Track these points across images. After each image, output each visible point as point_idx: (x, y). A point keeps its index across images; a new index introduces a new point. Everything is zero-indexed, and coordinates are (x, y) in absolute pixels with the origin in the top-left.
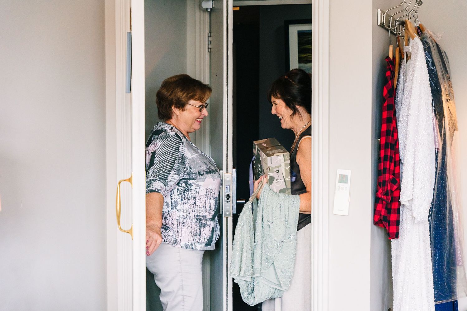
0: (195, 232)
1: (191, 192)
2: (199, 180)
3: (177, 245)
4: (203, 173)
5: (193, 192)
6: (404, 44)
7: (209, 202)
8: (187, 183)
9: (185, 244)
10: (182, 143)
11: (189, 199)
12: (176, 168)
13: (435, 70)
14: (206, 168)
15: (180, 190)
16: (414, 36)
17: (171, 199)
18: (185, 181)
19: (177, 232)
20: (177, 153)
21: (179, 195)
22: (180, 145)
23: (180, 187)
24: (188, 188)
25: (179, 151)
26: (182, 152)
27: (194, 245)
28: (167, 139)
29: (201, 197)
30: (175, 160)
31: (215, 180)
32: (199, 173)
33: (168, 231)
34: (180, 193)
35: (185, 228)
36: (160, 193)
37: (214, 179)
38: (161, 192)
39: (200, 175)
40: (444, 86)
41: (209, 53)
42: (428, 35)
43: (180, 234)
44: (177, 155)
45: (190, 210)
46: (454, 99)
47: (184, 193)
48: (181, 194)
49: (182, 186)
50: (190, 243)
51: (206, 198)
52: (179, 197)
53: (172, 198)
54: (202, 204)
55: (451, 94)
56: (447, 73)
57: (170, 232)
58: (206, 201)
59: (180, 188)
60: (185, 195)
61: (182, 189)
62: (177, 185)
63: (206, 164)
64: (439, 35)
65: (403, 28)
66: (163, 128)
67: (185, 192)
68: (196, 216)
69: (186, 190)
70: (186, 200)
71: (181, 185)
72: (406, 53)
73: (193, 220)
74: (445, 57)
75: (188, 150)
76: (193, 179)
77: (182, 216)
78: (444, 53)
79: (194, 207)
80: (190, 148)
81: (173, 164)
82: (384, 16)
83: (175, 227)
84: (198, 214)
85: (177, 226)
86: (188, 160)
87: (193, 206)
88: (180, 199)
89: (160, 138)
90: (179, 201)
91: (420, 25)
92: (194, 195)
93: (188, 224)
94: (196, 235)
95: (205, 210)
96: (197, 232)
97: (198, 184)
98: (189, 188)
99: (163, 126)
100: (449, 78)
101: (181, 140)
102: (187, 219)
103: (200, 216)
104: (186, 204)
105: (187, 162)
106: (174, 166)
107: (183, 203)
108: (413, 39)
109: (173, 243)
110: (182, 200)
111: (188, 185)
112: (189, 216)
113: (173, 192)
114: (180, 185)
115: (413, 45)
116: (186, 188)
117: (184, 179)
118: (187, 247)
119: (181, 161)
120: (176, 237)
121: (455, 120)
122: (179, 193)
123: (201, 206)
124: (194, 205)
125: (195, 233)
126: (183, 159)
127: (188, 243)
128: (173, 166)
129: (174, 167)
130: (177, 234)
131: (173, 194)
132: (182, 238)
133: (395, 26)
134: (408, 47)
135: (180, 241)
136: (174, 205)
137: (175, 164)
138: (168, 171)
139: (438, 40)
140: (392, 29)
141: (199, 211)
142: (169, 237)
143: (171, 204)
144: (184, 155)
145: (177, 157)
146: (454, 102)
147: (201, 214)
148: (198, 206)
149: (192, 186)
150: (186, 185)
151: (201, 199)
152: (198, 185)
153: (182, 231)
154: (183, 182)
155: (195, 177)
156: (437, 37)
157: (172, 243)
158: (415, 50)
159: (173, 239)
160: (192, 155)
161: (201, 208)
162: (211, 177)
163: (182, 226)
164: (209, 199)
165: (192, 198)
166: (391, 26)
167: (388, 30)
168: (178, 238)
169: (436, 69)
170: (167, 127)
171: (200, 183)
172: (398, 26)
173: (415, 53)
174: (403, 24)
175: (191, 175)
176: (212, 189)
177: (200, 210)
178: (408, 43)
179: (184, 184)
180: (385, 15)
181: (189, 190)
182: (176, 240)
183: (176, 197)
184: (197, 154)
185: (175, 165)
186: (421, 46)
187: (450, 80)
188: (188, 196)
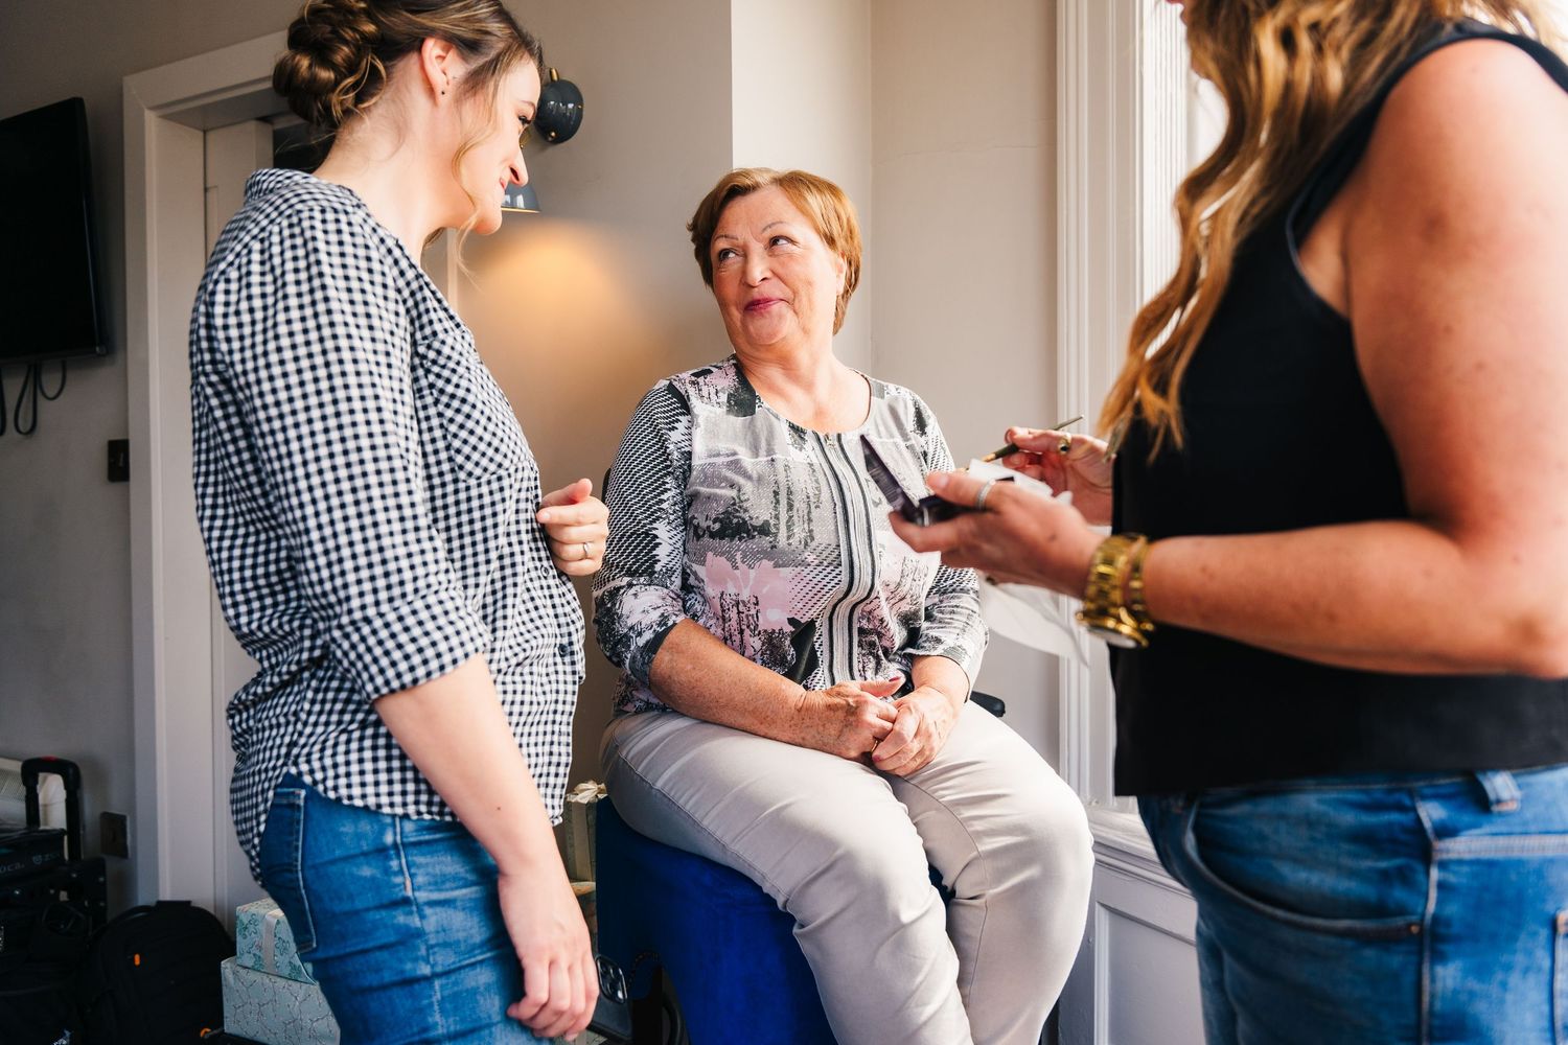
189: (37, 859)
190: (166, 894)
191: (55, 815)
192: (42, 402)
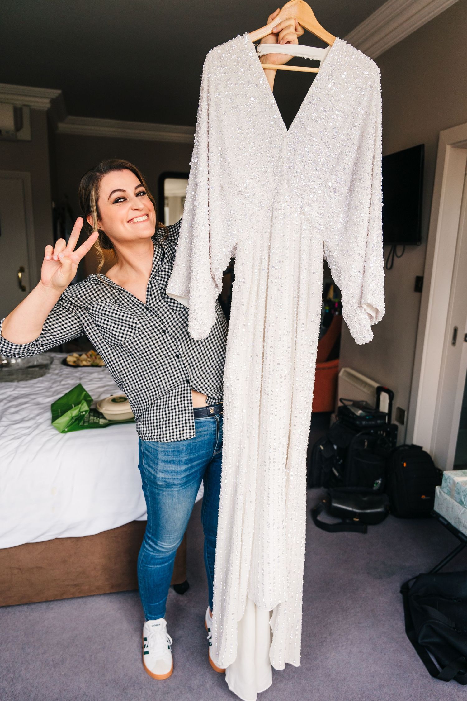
189: (379, 422)
190: (415, 442)
191: (384, 407)
192: (396, 259)
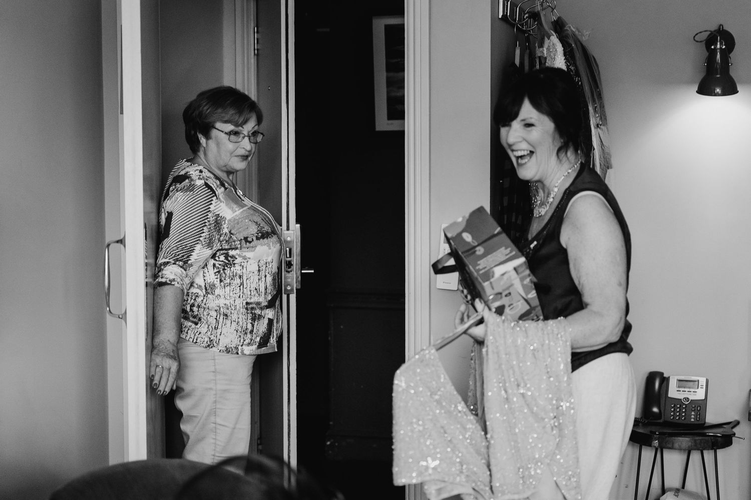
0: (244, 328)
1: (235, 269)
2: (246, 250)
3: (213, 348)
4: (252, 239)
5: (238, 267)
6: (537, 45)
7: (264, 282)
8: (228, 255)
9: (226, 347)
10: (215, 197)
11: (232, 279)
12: (205, 239)
13: (580, 83)
14: (256, 231)
15: (217, 265)
16: (550, 34)
17: (205, 280)
18: (224, 252)
19: (214, 328)
20: (207, 215)
21: (217, 274)
22: (212, 200)
23: (217, 261)
24: (229, 262)
25: (210, 211)
26: (215, 211)
27: (240, 348)
28: (192, 192)
29: (251, 274)
30: (204, 226)
31: (272, 247)
32: (246, 239)
33: (198, 326)
34: (218, 270)
35: (228, 322)
36: (174, 285)
37: (269, 246)
38: (176, 283)
39: (247, 243)
40: (593, 105)
41: (256, 57)
42: (570, 32)
43: (219, 331)
44: (208, 218)
45: (235, 295)
46: (607, 124)
47: (224, 269)
48: (219, 272)
49: (221, 259)
50: (234, 345)
51: (259, 275)
52: (216, 277)
53: (206, 278)
54: (254, 286)
55: (602, 117)
56: (597, 87)
57: (203, 328)
58: (259, 280)
59: (217, 263)
60: (226, 272)
61: (220, 265)
62: (212, 258)
63: (257, 223)
64: (586, 32)
65: (535, 22)
66: (187, 173)
67: (226, 268)
68: (244, 304)
69: (225, 265)
70: (228, 281)
71: (219, 258)
72: (540, 57)
73: (241, 310)
74: (594, 64)
75: (227, 205)
76: (236, 249)
77: (223, 305)
78: (592, 58)
79: (242, 290)
80: (231, 201)
81: (201, 234)
82: (507, 6)
83: (212, 320)
84: (249, 301)
85: (216, 319)
86: (226, 222)
87: (240, 289)
88: (218, 280)
89: (181, 190)
90: (217, 282)
91: (559, 18)
92: (239, 272)
93: (233, 317)
94: (246, 333)
95: (259, 295)
96: (247, 329)
97: (245, 256)
98: (231, 261)
99: (187, 169)
100: (600, 94)
101: (214, 192)
102: (232, 309)
103: (251, 303)
104: (229, 287)
105: (224, 226)
106: (201, 237)
107: (223, 285)
108: (549, 39)
109: (207, 345)
110: (221, 281)
111: (229, 259)
112: (233, 304)
113: (206, 269)
114: (217, 258)
115: (549, 46)
116: (227, 262)
117: (222, 250)
118: (228, 351)
119: (215, 226)
120: (212, 336)
121: (609, 154)
122: (216, 270)
123: (252, 289)
124: (242, 286)
125: (244, 331)
126: (218, 222)
127: (230, 345)
128: (199, 237)
129: (201, 239)
130: (214, 331)
131: (207, 273)
132: (222, 337)
133: (524, 19)
134: (541, 49)
135: (217, 342)
136: (209, 289)
137: (203, 232)
138: (191, 247)
139: (584, 39)
140: (520, 25)
141: (249, 297)
142: (200, 336)
143: (204, 287)
144: (220, 215)
145: (206, 221)
146: (607, 128)
147: (252, 301)
148: (248, 288)
149: (236, 259)
150: (226, 258)
151: (252, 278)
152: (245, 258)
153: (223, 326)
154: (222, 254)
155: (239, 246)
156: (582, 35)
157: (205, 344)
158: (552, 54)
159: (207, 339)
160: (234, 213)
161: (252, 292)
162: (265, 244)
163: (223, 318)
164: (263, 277)
165: (237, 277)
166: (517, 19)
167: (513, 26)
168: (215, 338)
169: (581, 81)
170: (193, 171)
171: (249, 254)
172: (528, 20)
173: (552, 59)
174: (535, 16)
175: (233, 243)
176: (268, 261)
177: (251, 294)
178: (542, 45)
179: (222, 256)
180: (509, 3)
181: (231, 265)
182: (212, 340)
183: (211, 276)
184: (241, 210)
185: (202, 235)
186: (560, 48)
187: (601, 98)
188: (231, 275)
